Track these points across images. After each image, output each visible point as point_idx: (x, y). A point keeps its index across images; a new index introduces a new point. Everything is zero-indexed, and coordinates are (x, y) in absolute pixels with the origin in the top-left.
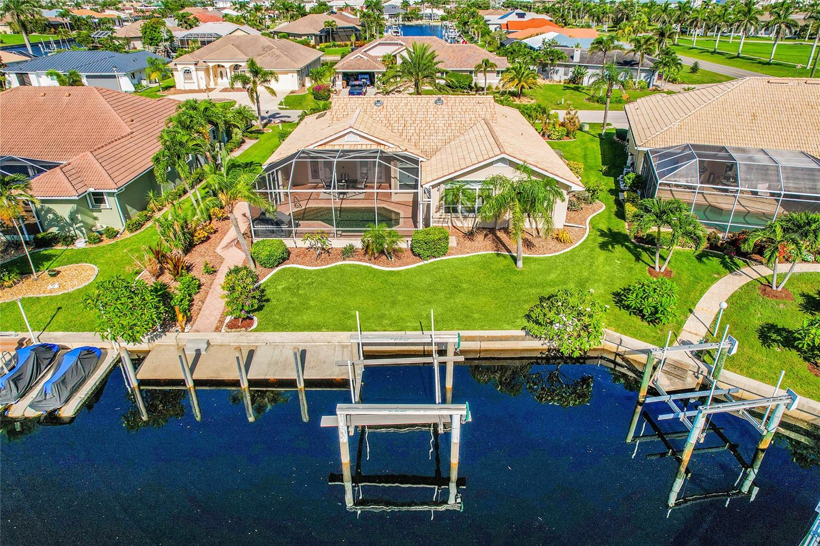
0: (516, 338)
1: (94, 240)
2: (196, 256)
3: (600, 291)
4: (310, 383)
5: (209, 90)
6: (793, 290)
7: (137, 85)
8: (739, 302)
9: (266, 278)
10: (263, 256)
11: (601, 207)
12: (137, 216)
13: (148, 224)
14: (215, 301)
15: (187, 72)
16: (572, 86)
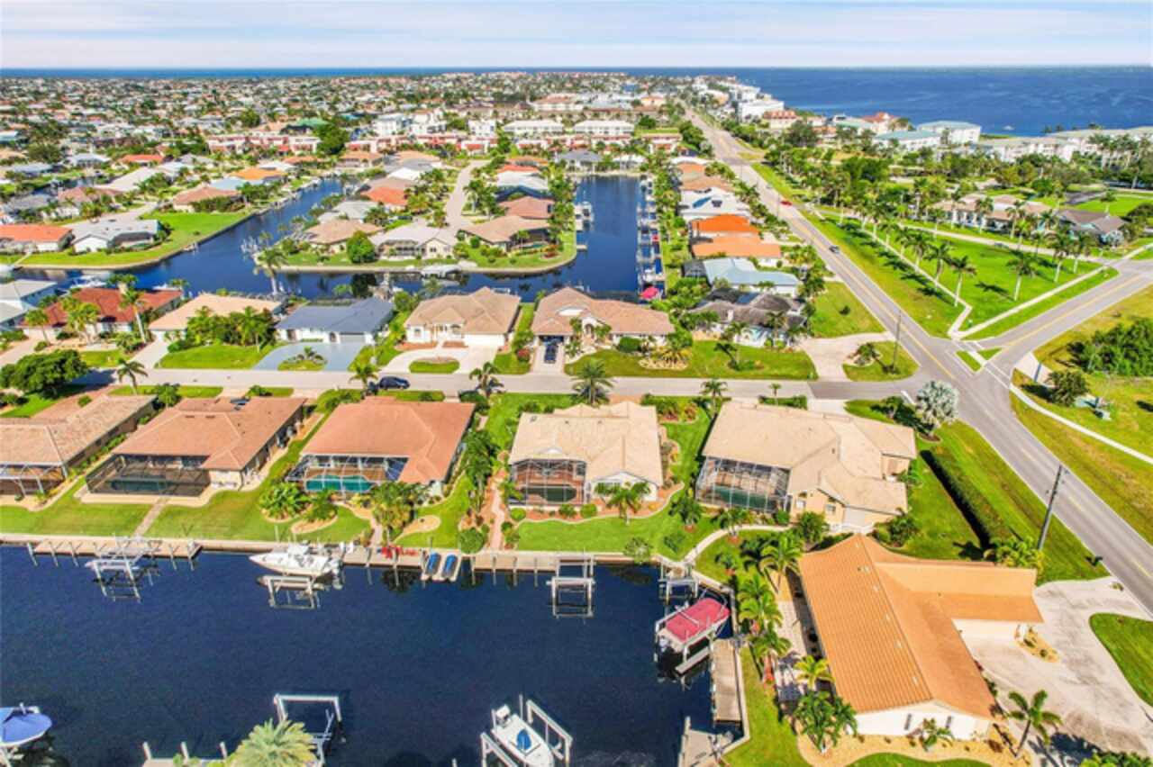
0: (620, 556)
1: (431, 502)
2: (483, 513)
3: (659, 536)
4: (539, 571)
5: (433, 345)
6: (742, 539)
7: (376, 337)
8: (717, 543)
9: (517, 526)
10: (516, 516)
11: (681, 486)
12: (446, 487)
13: (452, 492)
14: (497, 536)
15: (417, 331)
16: (724, 342)
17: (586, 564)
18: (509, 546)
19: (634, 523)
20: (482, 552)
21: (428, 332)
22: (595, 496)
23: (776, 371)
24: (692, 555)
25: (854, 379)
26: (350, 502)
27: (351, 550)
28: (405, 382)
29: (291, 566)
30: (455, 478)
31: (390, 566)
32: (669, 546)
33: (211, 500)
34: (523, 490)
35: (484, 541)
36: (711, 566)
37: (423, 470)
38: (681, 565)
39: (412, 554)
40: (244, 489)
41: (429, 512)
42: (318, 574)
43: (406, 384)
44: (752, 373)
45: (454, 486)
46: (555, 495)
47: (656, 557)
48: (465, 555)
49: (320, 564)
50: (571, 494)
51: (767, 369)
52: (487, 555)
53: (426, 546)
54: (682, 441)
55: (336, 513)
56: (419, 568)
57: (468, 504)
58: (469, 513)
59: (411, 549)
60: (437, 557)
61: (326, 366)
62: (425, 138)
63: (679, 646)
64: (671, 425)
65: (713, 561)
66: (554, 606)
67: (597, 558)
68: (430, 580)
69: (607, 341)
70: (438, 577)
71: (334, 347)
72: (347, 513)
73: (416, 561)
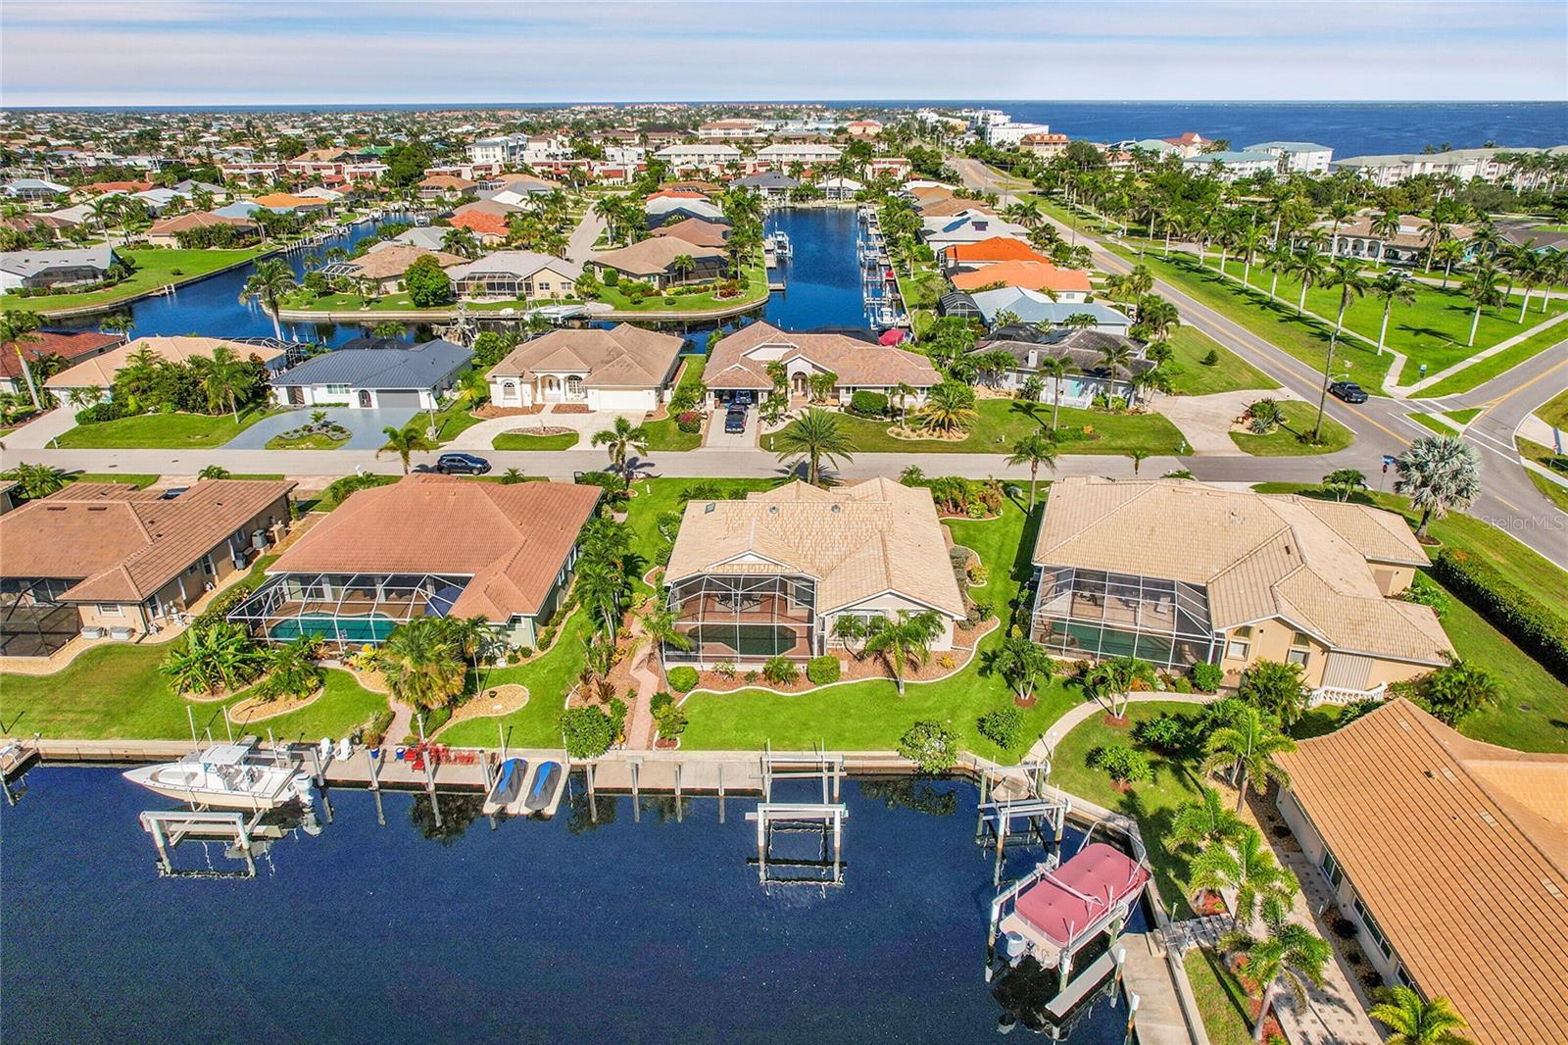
0: (892, 758)
1: (513, 659)
2: (614, 678)
3: (968, 717)
4: (728, 792)
5: (536, 409)
6: (1132, 718)
7: (439, 399)
8: (1083, 730)
9: (681, 702)
10: (680, 683)
11: (995, 624)
12: (542, 632)
13: (555, 641)
14: (641, 722)
15: (509, 385)
16: (1024, 402)
17: (825, 775)
18: (666, 742)
19: (914, 692)
20: (610, 755)
21: (528, 388)
22: (832, 642)
23: (1120, 443)
24: (1039, 752)
25: (1255, 452)
26: (353, 660)
27: (344, 756)
28: (483, 462)
29: (211, 788)
30: (563, 615)
31: (421, 787)
32: (991, 737)
33: (75, 662)
34: (693, 634)
35: (615, 733)
36: (1083, 776)
37: (496, 596)
38: (1017, 772)
39: (469, 760)
40: (148, 640)
41: (506, 677)
42: (267, 805)
43: (485, 467)
44: (1081, 444)
45: (560, 629)
46: (755, 641)
47: (967, 758)
48: (575, 761)
49: (274, 785)
50: (787, 639)
51: (1104, 439)
52: (619, 761)
53: (496, 743)
54: (983, 548)
55: (321, 682)
56: (481, 788)
57: (584, 663)
58: (585, 678)
59: (465, 750)
60: (520, 766)
61: (348, 443)
62: (542, 164)
63: (1049, 954)
64: (959, 523)
65: (1082, 763)
66: (762, 864)
67: (848, 763)
68: (502, 815)
69: (830, 401)
70: (518, 807)
71: (368, 415)
72: (348, 682)
73: (475, 775)
